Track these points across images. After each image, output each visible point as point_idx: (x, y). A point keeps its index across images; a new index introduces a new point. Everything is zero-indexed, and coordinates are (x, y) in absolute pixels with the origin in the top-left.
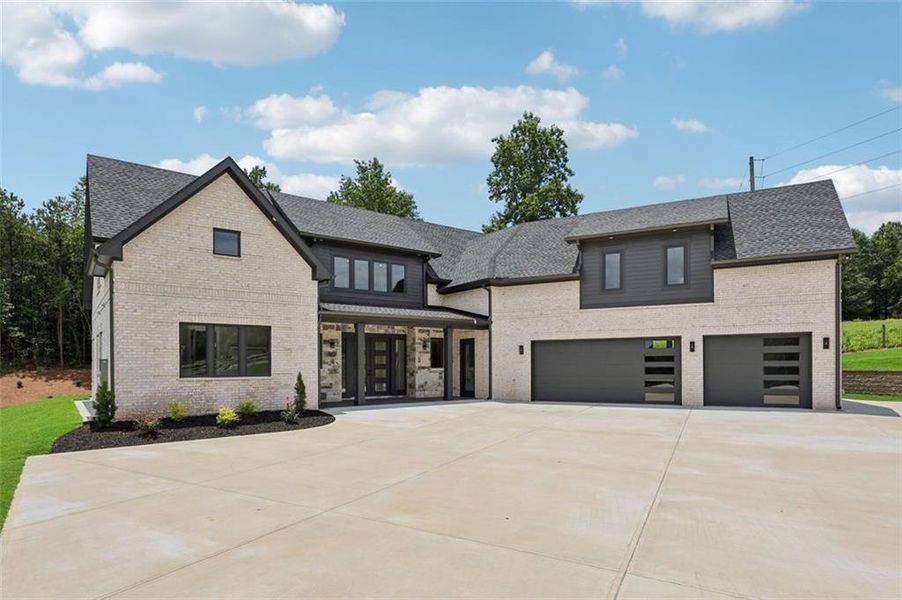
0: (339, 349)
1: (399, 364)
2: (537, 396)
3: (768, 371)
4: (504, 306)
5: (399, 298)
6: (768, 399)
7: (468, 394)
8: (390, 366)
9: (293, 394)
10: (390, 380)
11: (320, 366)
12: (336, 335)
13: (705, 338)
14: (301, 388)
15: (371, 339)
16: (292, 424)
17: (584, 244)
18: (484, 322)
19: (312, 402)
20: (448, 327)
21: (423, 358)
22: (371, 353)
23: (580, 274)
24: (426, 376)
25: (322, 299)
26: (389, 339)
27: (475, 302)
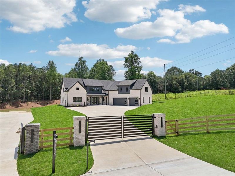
0: (90, 99)
1: (98, 101)
2: (114, 105)
3: (135, 102)
4: (110, 93)
5: (97, 92)
6: (136, 105)
7: (106, 105)
8: (97, 101)
9: (84, 104)
10: (97, 103)
11: (87, 100)
12: (89, 97)
13: (130, 98)
14: (84, 103)
15: (94, 97)
16: (83, 106)
17: (119, 86)
18: (108, 95)
19: (86, 104)
20: (103, 96)
21: (101, 100)
22: (94, 99)
23: (118, 90)
24: (101, 102)
25: (87, 93)
26: (97, 98)
27: (107, 93)
